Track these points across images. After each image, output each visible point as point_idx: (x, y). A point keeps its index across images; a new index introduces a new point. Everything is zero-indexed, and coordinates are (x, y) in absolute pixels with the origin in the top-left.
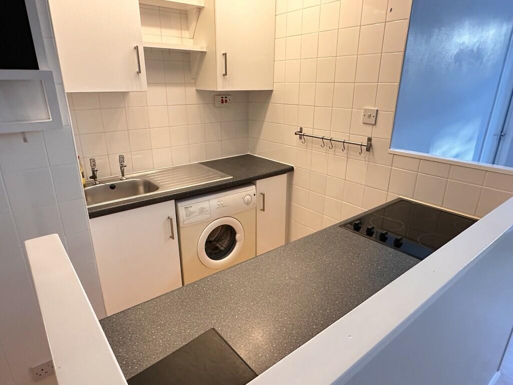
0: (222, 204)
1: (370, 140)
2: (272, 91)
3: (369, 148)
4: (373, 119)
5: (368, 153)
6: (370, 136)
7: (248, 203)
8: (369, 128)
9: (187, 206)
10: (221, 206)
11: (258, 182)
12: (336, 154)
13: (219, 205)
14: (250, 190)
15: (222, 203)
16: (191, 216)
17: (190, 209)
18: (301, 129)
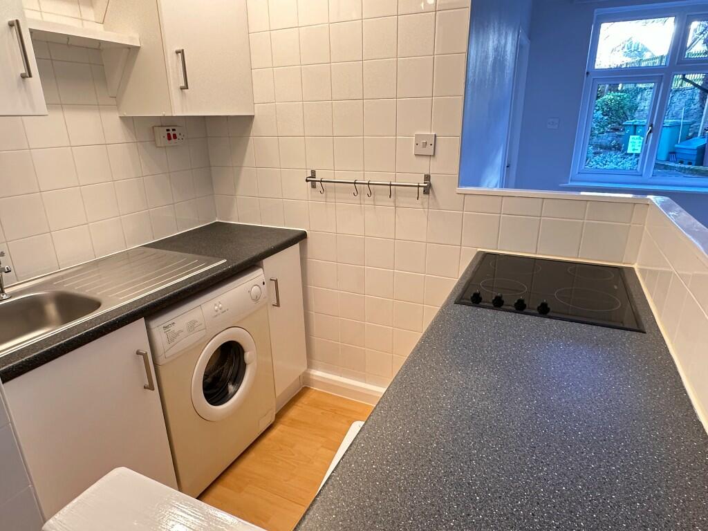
0: (221, 309)
1: (427, 177)
2: (252, 117)
3: (428, 190)
4: (428, 148)
5: (427, 196)
6: (427, 173)
7: (256, 299)
8: (425, 161)
9: (167, 324)
10: (219, 311)
11: (266, 262)
12: (377, 203)
13: (217, 311)
14: (256, 276)
15: (220, 305)
16: (176, 341)
17: (172, 328)
18: (313, 173)
